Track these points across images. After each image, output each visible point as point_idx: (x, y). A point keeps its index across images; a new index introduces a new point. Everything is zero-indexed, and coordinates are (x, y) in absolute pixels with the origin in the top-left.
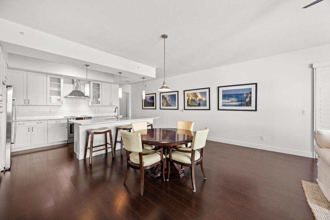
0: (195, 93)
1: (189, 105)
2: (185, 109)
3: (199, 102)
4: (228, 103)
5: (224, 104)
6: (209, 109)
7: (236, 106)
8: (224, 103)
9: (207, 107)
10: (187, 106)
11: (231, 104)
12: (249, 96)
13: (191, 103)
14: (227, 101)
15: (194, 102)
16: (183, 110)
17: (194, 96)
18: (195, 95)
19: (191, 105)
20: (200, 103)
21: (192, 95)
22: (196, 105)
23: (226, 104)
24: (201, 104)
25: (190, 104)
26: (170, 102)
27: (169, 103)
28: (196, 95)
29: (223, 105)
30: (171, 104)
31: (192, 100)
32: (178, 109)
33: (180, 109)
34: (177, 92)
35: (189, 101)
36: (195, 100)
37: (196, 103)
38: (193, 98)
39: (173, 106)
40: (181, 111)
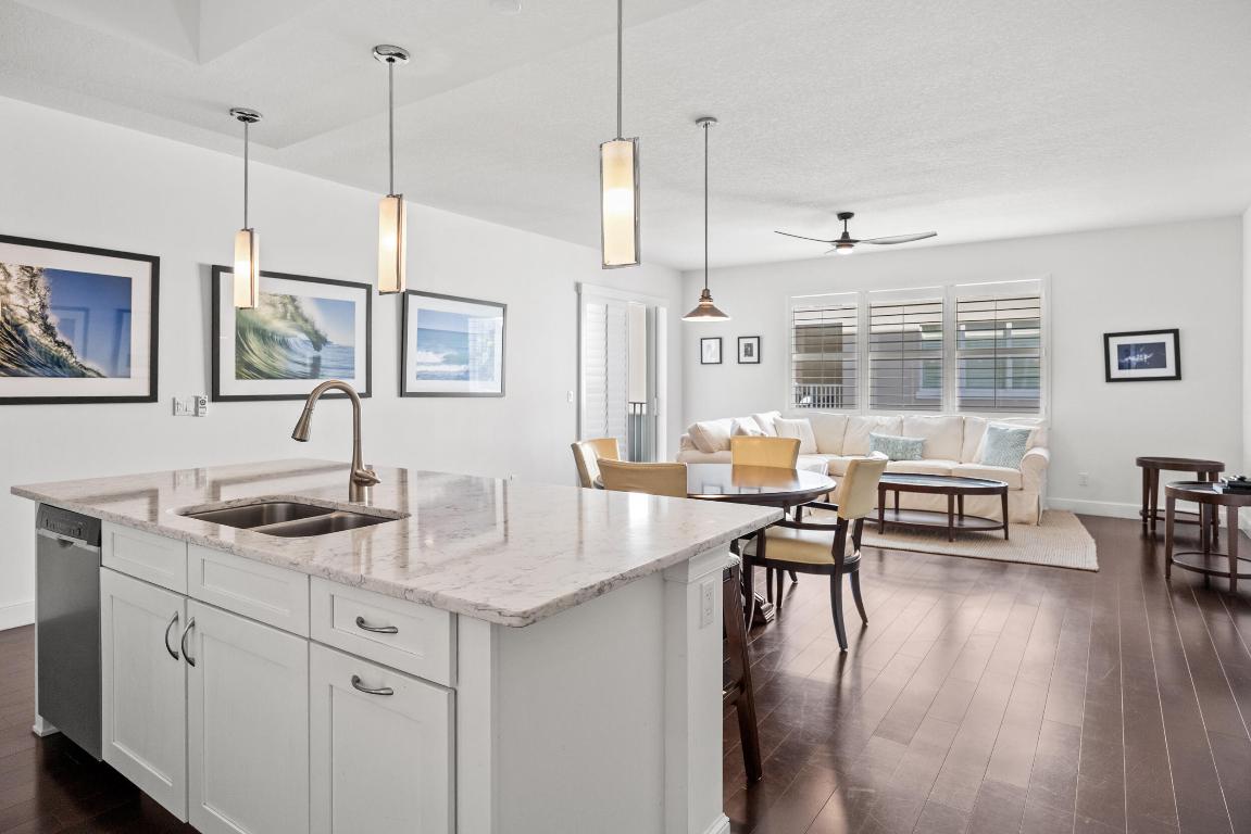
0: (293, 299)
1: (249, 366)
2: (216, 397)
3: (316, 353)
4: (434, 364)
5: (423, 368)
6: (369, 393)
9: (359, 383)
10: (239, 376)
13: (263, 356)
15: (284, 351)
16: (198, 402)
17: (284, 317)
18: (290, 308)
19: (261, 366)
20: (317, 360)
21: (273, 304)
22: (297, 368)
23: (431, 369)
24: (330, 364)
25: (255, 360)
26: (48, 330)
27: (46, 341)
28: (297, 308)
29: (420, 376)
30: (64, 352)
31: (273, 340)
32: (153, 397)
33: (174, 400)
34: (147, 266)
35: (254, 342)
36: (291, 341)
37: (299, 360)
38: (279, 326)
39: (100, 375)
40: (181, 409)
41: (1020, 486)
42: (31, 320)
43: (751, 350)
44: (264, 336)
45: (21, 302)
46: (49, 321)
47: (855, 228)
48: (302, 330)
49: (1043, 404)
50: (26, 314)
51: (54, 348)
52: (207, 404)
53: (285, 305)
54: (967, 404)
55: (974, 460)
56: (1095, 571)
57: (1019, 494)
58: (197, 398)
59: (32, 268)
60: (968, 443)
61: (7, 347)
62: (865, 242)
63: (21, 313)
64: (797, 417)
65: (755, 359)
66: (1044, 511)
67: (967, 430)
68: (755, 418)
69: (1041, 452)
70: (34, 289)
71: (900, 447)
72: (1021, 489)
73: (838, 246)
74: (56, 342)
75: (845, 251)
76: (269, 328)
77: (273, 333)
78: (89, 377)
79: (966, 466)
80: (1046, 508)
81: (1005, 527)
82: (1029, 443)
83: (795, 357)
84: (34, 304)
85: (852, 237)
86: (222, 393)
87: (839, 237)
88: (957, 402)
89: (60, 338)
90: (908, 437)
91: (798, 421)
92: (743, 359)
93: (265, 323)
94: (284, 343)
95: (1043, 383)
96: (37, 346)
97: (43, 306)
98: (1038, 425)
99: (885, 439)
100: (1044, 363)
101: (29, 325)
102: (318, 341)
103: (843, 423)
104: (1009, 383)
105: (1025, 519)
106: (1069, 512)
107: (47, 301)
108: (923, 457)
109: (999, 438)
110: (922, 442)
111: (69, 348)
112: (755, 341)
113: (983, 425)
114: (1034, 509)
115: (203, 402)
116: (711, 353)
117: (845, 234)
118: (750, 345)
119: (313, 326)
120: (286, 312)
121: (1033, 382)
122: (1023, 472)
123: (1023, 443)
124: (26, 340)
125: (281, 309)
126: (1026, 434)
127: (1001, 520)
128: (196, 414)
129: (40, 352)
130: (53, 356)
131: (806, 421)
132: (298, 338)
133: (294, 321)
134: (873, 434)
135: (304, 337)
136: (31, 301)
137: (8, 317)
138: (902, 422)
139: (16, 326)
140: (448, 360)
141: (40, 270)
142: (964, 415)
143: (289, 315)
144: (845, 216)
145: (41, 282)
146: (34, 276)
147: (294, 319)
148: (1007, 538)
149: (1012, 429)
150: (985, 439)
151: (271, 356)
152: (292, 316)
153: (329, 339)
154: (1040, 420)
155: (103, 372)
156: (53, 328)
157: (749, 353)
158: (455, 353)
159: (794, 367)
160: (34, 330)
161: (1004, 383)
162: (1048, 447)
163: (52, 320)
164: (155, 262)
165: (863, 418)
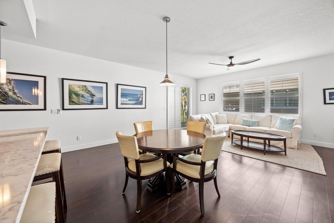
0: (85, 86)
1: (73, 102)
2: (63, 109)
3: (92, 99)
6: (107, 108)
7: (133, 104)
8: (122, 101)
9: (104, 106)
10: (70, 104)
11: (128, 102)
12: (141, 96)
14: (125, 99)
15: (83, 98)
16: (59, 110)
17: (83, 90)
18: (85, 88)
21: (79, 87)
22: (86, 102)
23: (125, 102)
25: (74, 100)
28: (86, 88)
29: (122, 104)
30: (19, 99)
31: (80, 96)
32: (45, 109)
33: (51, 110)
34: (43, 78)
35: (74, 96)
36: (85, 96)
37: (87, 100)
38: (81, 92)
39: (30, 104)
40: (53, 112)
41: (291, 137)
42: (10, 91)
43: (212, 97)
44: (77, 95)
45: (7, 87)
46: (15, 91)
47: (234, 61)
48: (88, 93)
49: (299, 111)
50: (8, 90)
51: (17, 98)
52: (61, 111)
53: (83, 88)
54: (273, 111)
55: (275, 127)
56: (324, 175)
57: (290, 139)
58: (58, 109)
59: (9, 79)
60: (273, 122)
61: (3, 97)
62: (237, 64)
63: (7, 90)
64: (223, 114)
65: (213, 99)
66: (300, 144)
67: (273, 118)
68: (210, 114)
69: (299, 126)
70: (10, 84)
71: (251, 123)
72: (291, 138)
73: (229, 66)
74: (17, 96)
75: (231, 67)
76: (78, 93)
77: (80, 94)
78: (27, 104)
79: (272, 129)
80: (301, 143)
81: (285, 151)
82: (294, 123)
83: (223, 99)
84: (11, 87)
85: (233, 63)
86: (65, 108)
87: (229, 64)
88: (269, 110)
89: (18, 95)
90: (254, 120)
91: (223, 115)
92: (210, 99)
93: (77, 92)
94: (83, 96)
95: (299, 105)
96: (12, 97)
97: (13, 88)
98: (298, 117)
99: (247, 120)
100: (299, 99)
101: (9, 92)
102: (93, 95)
103: (235, 116)
104: (288, 105)
105: (293, 147)
106: (309, 144)
107: (14, 87)
108: (258, 126)
109: (283, 121)
110: (258, 122)
111: (21, 98)
112: (213, 95)
113: (278, 117)
114: (296, 144)
115: (60, 110)
116: (203, 99)
117: (231, 63)
118: (212, 96)
119: (91, 92)
120: (83, 89)
121: (296, 104)
122: (292, 132)
123: (292, 123)
124: (8, 96)
125: (82, 88)
126: (293, 120)
127: (284, 148)
128: (58, 113)
129: (12, 99)
130: (16, 100)
131: (225, 115)
132: (87, 95)
133: (86, 91)
134: (243, 119)
135: (89, 95)
136: (10, 87)
137: (3, 91)
138: (252, 116)
139: (6, 93)
140: (129, 100)
141: (12, 79)
142: (272, 114)
143: (84, 90)
144: (231, 58)
145: (12, 82)
146: (11, 81)
147: (85, 91)
148: (286, 154)
149: (288, 119)
150: (278, 121)
151: (79, 99)
152: (85, 90)
153: (95, 95)
154: (299, 116)
155: (30, 103)
156: (16, 93)
157: (212, 98)
158: (132, 99)
159: (223, 101)
160: (11, 94)
161: (286, 105)
162: (302, 124)
163: (16, 91)
164: (45, 78)
165: (241, 114)
